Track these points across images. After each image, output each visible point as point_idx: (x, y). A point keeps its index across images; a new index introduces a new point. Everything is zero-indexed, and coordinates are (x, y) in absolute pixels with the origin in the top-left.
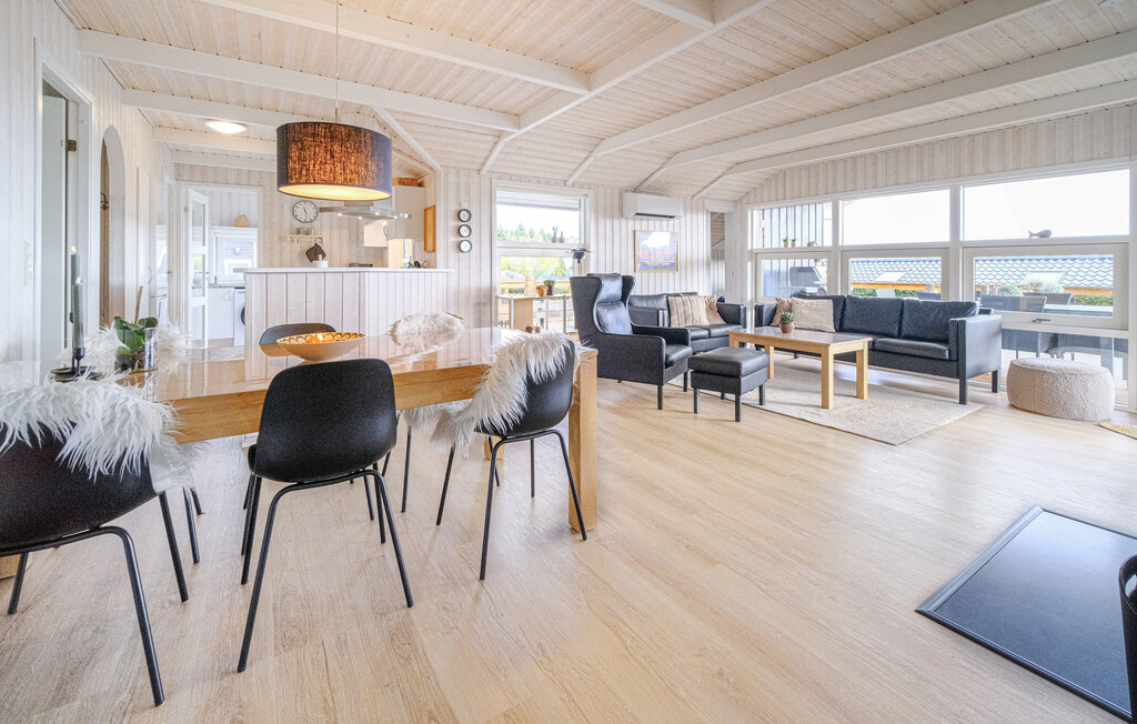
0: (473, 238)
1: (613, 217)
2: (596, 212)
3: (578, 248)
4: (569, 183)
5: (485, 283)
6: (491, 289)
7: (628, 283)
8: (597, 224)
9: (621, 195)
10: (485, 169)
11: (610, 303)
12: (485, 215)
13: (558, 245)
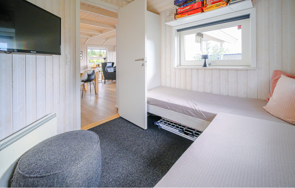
0: (83, 56)
1: (112, 51)
2: (109, 51)
3: (105, 57)
4: (103, 45)
5: (86, 65)
6: (87, 66)
7: (113, 64)
8: (109, 53)
9: (114, 47)
10: (86, 43)
11: (109, 67)
12: (85, 52)
13: (101, 57)
